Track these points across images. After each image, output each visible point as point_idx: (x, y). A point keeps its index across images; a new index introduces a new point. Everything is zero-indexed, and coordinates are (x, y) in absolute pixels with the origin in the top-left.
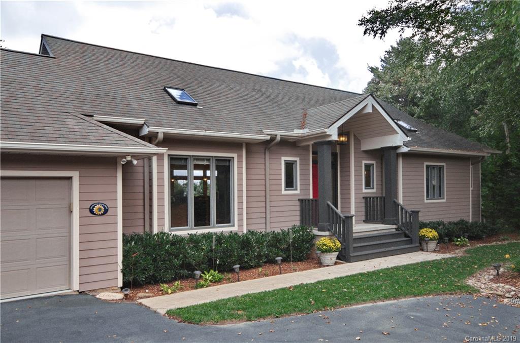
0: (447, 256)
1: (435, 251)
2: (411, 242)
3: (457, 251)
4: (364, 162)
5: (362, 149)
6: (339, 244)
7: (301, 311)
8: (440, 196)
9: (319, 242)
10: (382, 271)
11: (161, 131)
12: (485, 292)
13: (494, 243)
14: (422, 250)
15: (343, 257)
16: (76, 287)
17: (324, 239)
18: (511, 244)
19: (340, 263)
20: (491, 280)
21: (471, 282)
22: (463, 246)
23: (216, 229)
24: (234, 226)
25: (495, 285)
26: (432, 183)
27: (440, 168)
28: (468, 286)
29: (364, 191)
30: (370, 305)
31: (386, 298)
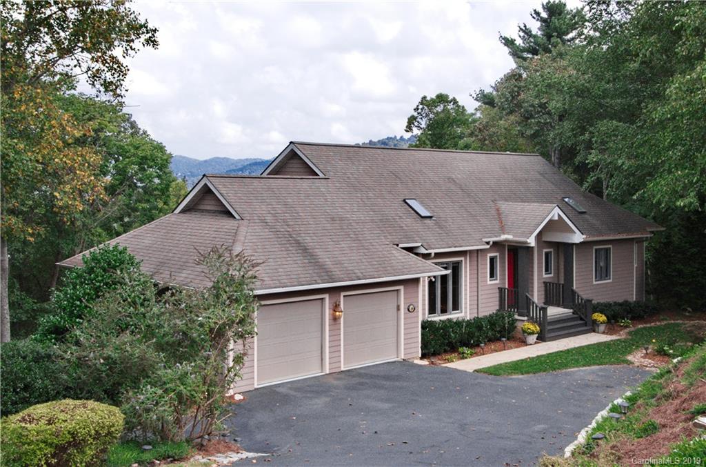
0: (614, 337)
1: (604, 333)
2: (586, 325)
3: (621, 332)
4: (545, 250)
5: (543, 239)
6: (538, 328)
7: (544, 371)
8: (607, 276)
9: (519, 325)
10: (575, 349)
11: (433, 252)
12: (637, 364)
13: (653, 324)
14: (594, 331)
15: (541, 338)
16: (402, 357)
17: (524, 324)
18: (669, 324)
19: (538, 343)
20: (642, 357)
21: (630, 358)
22: (626, 327)
23: (454, 316)
24: (462, 312)
25: (643, 360)
26: (599, 264)
27: (607, 250)
28: (628, 360)
29: (545, 276)
30: (576, 369)
31: (584, 366)
